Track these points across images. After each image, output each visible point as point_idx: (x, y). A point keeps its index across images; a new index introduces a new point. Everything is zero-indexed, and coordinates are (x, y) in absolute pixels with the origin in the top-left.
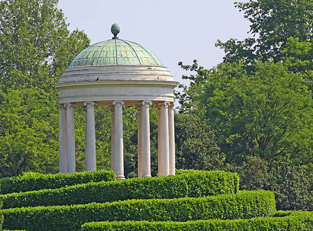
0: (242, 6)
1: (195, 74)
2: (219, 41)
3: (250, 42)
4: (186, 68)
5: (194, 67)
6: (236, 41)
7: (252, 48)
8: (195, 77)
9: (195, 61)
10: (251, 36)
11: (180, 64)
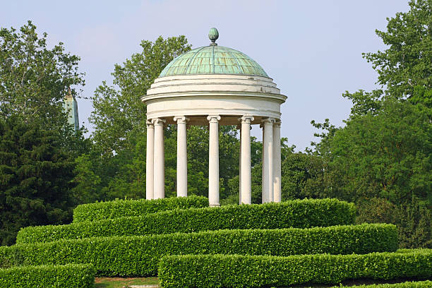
0: (370, 57)
1: (326, 132)
2: (347, 92)
3: (378, 93)
4: (318, 126)
5: (326, 125)
6: (364, 92)
7: (380, 99)
8: (326, 135)
9: (327, 120)
10: (378, 87)
11: (313, 122)
